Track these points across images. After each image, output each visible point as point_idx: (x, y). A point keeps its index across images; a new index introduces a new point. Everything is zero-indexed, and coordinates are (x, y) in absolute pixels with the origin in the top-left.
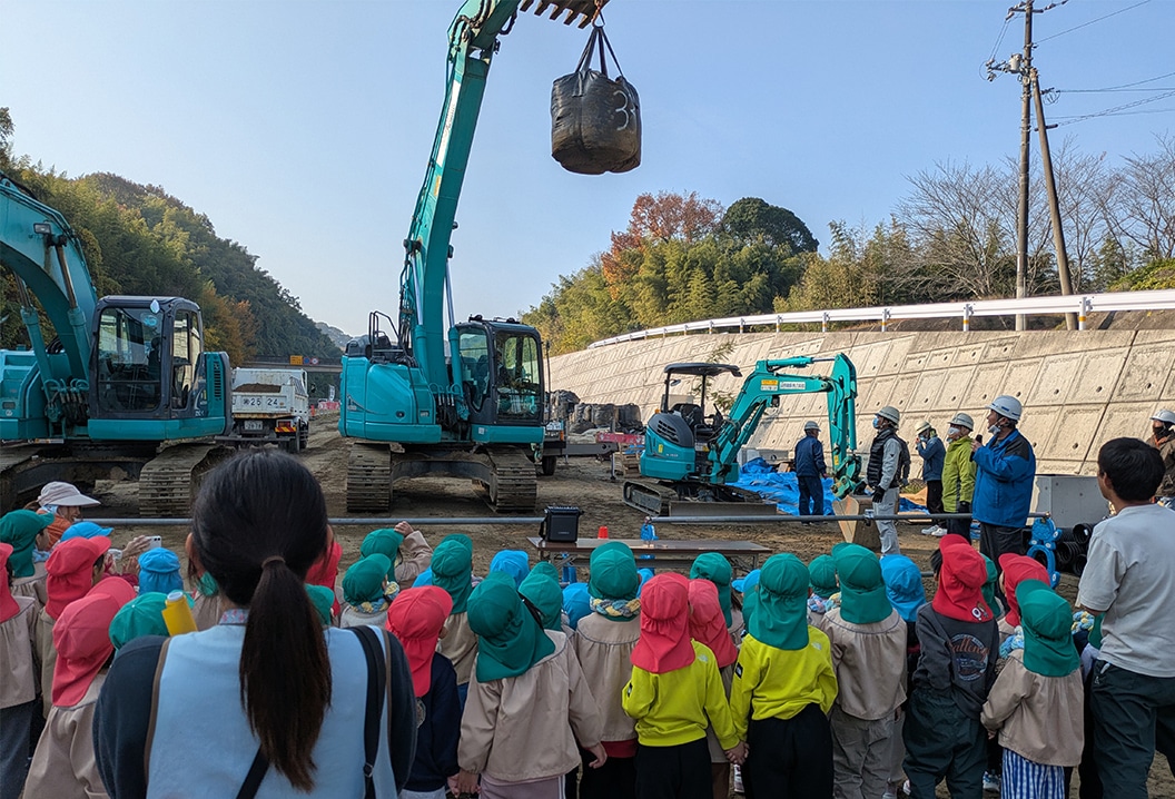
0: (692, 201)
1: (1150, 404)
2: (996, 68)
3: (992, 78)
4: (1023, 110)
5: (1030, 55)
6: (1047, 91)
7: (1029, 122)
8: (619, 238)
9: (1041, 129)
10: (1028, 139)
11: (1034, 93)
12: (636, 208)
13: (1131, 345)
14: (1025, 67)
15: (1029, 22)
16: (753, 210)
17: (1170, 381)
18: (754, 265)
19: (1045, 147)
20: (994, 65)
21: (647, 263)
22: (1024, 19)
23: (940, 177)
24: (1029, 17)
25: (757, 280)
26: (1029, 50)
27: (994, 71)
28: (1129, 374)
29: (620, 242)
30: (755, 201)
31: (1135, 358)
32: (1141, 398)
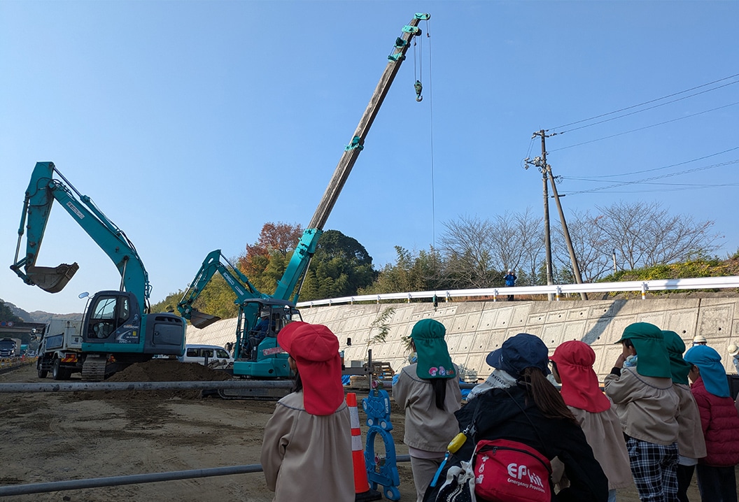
0: (298, 230)
1: (725, 339)
2: (530, 162)
3: (527, 168)
4: (544, 186)
5: (545, 158)
6: (556, 177)
7: (547, 192)
8: (252, 248)
9: (556, 196)
10: (547, 202)
11: (549, 177)
12: (263, 230)
13: (699, 306)
14: (542, 164)
15: (543, 141)
16: (336, 237)
17: (734, 326)
18: (339, 269)
19: (559, 208)
20: (529, 161)
21: (271, 264)
22: (541, 139)
23: (462, 224)
24: (543, 138)
25: (343, 277)
26: (545, 155)
27: (528, 164)
28: (703, 323)
29: (252, 250)
30: (337, 232)
31: (704, 314)
32: (718, 336)
